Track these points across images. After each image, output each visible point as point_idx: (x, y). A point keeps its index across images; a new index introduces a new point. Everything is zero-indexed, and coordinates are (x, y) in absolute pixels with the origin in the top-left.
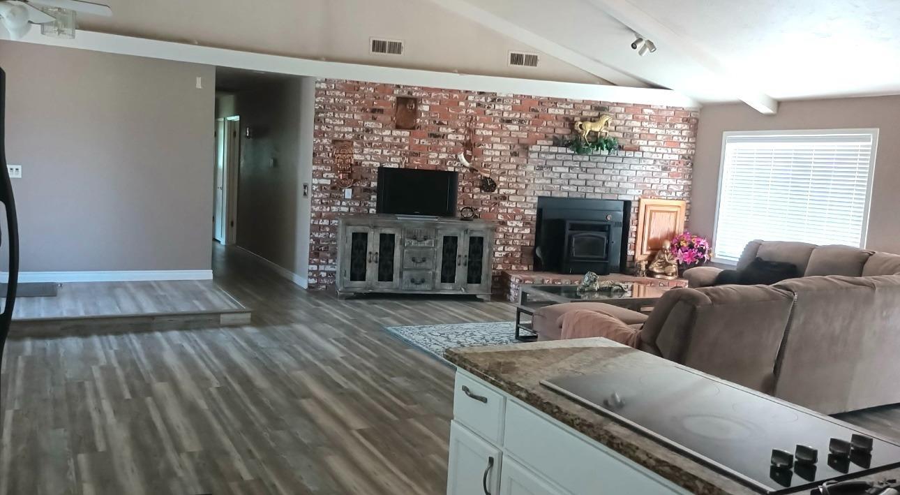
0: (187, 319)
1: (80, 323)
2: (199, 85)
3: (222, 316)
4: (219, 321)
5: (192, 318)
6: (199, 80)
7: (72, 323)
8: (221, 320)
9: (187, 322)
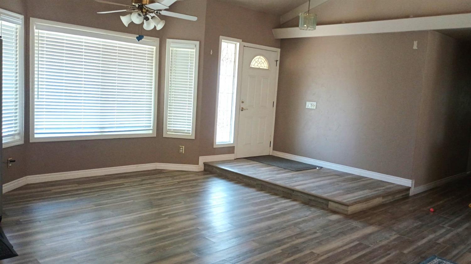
0: (310, 198)
1: (264, 183)
2: (415, 47)
3: (330, 203)
4: (328, 205)
5: (313, 198)
6: (415, 43)
7: (260, 183)
8: (329, 205)
9: (310, 199)
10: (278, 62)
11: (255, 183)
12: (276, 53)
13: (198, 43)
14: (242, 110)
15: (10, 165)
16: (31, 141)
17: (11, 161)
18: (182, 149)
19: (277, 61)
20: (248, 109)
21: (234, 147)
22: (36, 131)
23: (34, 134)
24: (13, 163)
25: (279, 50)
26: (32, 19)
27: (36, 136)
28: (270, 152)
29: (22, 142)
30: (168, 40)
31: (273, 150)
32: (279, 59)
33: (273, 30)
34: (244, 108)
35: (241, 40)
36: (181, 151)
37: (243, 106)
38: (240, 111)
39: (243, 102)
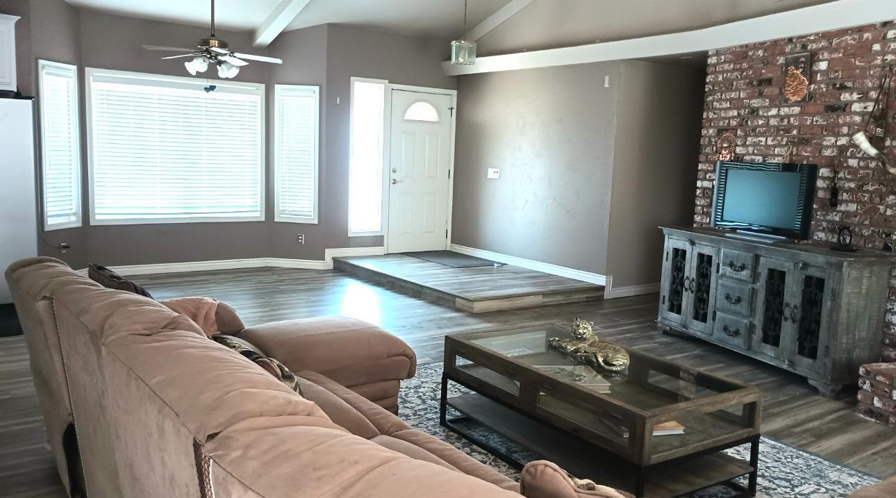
2: (607, 85)
3: (457, 299)
6: (607, 79)
10: (454, 111)
11: (385, 280)
12: (450, 97)
13: (317, 88)
14: (394, 183)
15: (64, 252)
16: (91, 224)
17: (65, 247)
18: (302, 239)
19: (452, 108)
20: (402, 182)
21: (383, 236)
22: (96, 211)
23: (94, 214)
24: (68, 249)
25: (455, 92)
26: (87, 69)
27: (98, 217)
28: (446, 245)
29: (79, 224)
30: (276, 86)
31: (452, 242)
32: (455, 106)
33: (443, 63)
34: (397, 180)
35: (387, 81)
36: (300, 241)
37: (394, 176)
38: (391, 185)
39: (394, 171)
